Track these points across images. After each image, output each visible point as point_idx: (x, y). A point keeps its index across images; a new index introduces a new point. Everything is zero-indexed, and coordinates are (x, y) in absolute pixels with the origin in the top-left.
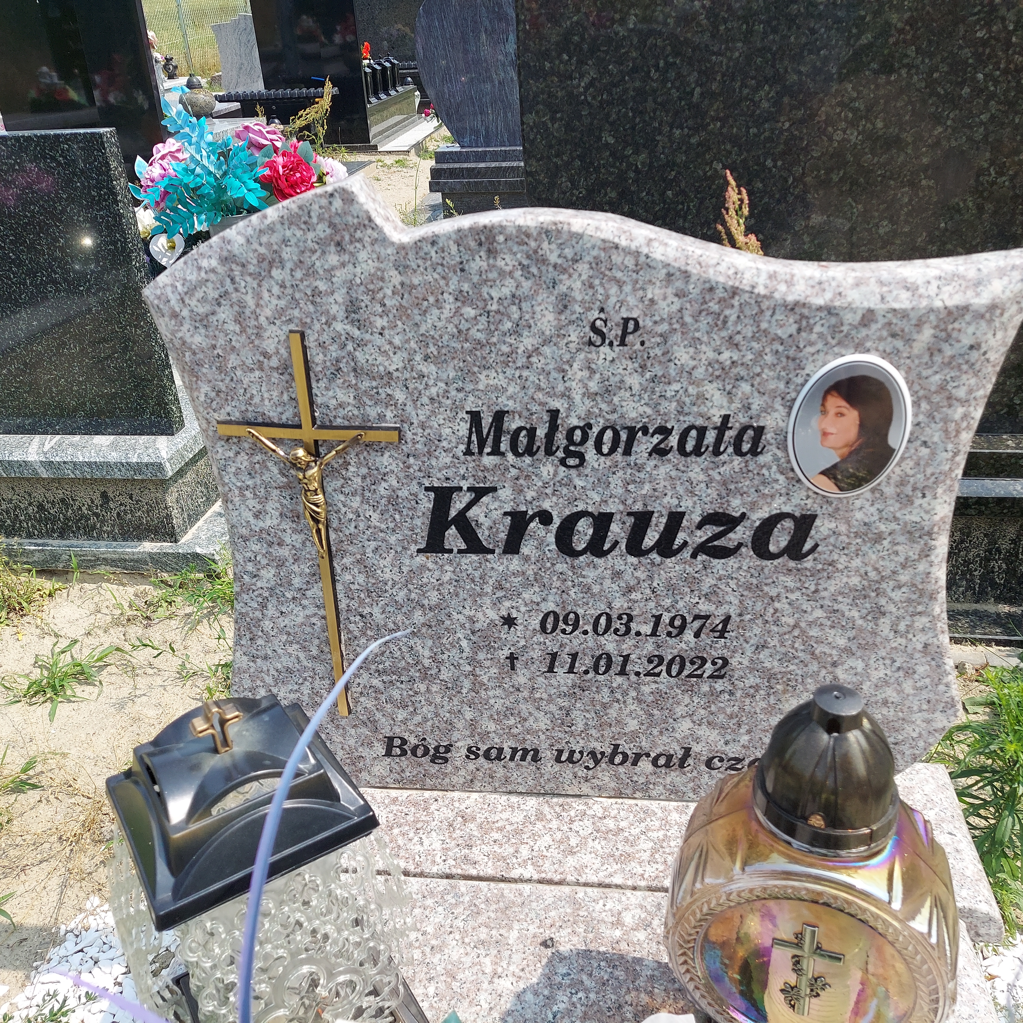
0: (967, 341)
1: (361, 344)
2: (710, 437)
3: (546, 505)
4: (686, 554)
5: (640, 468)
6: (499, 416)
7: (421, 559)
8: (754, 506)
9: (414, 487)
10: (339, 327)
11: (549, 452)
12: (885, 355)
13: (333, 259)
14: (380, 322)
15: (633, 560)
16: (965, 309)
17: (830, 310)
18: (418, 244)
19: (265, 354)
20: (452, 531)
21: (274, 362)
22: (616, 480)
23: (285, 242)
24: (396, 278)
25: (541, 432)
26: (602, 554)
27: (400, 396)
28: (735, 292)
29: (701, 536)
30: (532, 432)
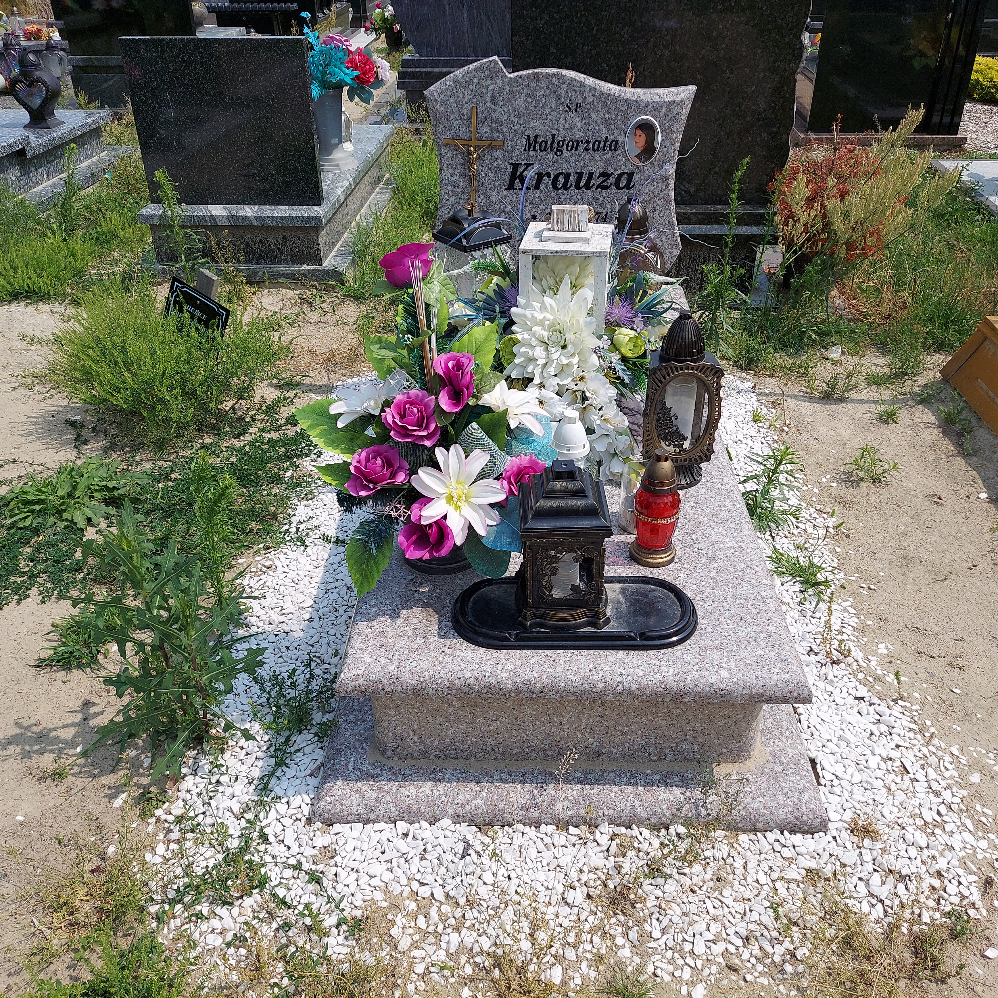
0: (675, 112)
1: (494, 111)
2: (602, 144)
3: (549, 170)
4: (594, 188)
5: (580, 156)
6: (536, 137)
7: (506, 192)
8: (615, 170)
9: (506, 164)
10: (488, 105)
11: (551, 150)
12: (652, 117)
13: (489, 82)
14: (501, 103)
15: (577, 191)
16: (674, 101)
17: (636, 101)
18: (515, 78)
19: (463, 115)
20: (518, 180)
21: (466, 117)
22: (572, 160)
23: (475, 76)
24: (508, 89)
25: (549, 143)
26: (567, 189)
27: (505, 129)
28: (609, 95)
29: (599, 181)
30: (546, 142)
